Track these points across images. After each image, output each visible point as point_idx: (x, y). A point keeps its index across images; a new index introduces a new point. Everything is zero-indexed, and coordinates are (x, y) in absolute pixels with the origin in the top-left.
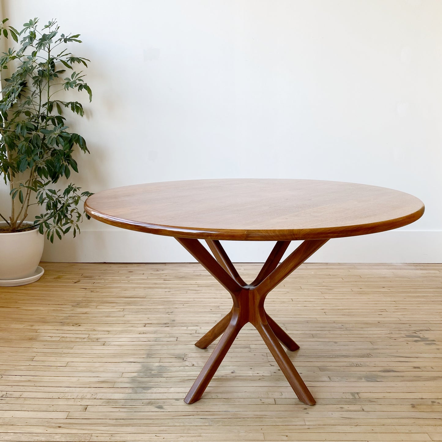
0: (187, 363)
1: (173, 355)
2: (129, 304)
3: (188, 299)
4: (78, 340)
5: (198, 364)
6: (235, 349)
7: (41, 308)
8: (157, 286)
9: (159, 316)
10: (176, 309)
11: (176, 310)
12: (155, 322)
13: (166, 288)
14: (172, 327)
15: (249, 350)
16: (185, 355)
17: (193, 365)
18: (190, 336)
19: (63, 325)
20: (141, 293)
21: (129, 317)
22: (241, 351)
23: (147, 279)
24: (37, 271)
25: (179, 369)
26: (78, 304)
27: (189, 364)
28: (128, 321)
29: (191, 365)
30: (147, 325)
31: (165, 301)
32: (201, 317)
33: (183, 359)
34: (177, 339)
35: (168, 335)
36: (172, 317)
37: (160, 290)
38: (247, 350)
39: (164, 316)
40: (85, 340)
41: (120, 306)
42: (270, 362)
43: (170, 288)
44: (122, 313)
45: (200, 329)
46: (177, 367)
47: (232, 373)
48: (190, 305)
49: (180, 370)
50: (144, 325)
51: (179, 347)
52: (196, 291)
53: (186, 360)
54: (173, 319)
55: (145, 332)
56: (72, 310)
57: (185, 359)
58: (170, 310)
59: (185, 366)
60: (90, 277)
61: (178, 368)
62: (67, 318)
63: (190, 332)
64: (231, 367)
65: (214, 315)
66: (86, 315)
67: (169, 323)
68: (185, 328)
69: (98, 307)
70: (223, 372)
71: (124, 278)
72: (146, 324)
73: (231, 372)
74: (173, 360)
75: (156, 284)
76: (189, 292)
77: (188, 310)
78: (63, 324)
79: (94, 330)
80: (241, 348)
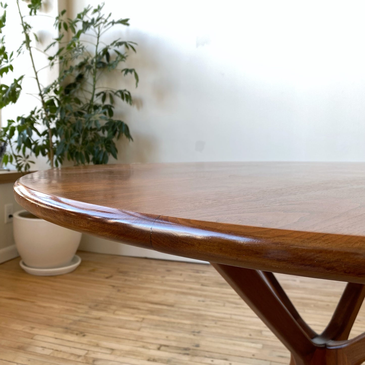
2: (152, 312)
4: (72, 358)
7: (56, 306)
8: (192, 291)
9: (181, 335)
11: (206, 329)
12: (174, 344)
13: (201, 296)
14: (193, 356)
19: (66, 332)
20: (171, 298)
21: (145, 333)
23: (184, 282)
24: (74, 261)
26: (97, 306)
28: (142, 338)
30: (162, 348)
31: (194, 314)
32: (234, 344)
36: (197, 339)
37: (193, 298)
39: (187, 336)
40: (80, 360)
41: (142, 314)
43: (205, 296)
44: (139, 325)
48: (224, 323)
50: (159, 346)
54: (196, 342)
55: (156, 358)
56: (87, 313)
58: (196, 329)
60: (124, 273)
62: (75, 322)
65: (253, 345)
66: (98, 322)
67: (190, 349)
69: (117, 312)
71: (159, 277)
72: (161, 346)
76: (227, 304)
77: (220, 331)
78: (67, 330)
79: (97, 345)
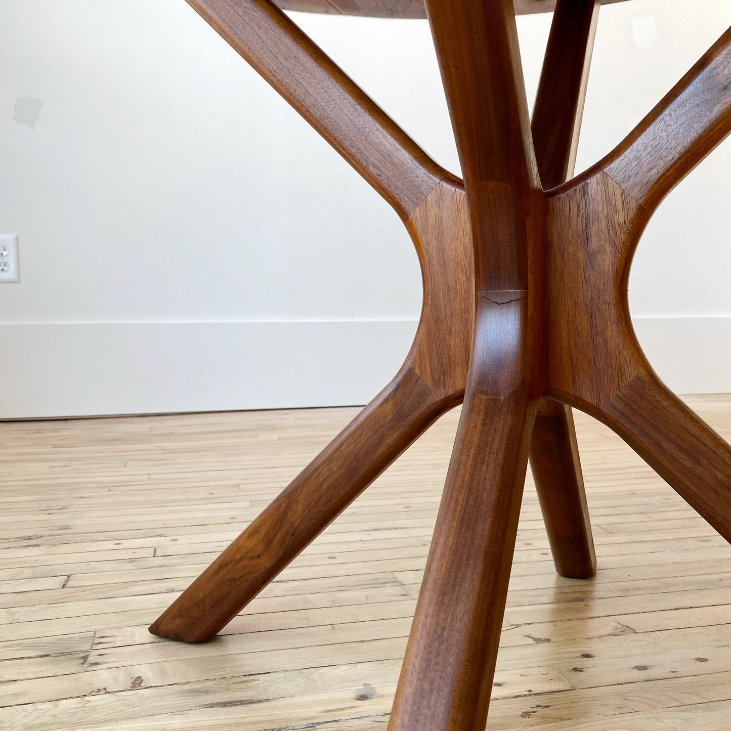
0: (101, 677)
1: (33, 647)
3: (129, 478)
5: (163, 673)
6: (335, 594)
10: (82, 499)
11: (81, 502)
13: (55, 460)
14: (55, 545)
15: (399, 590)
16: (97, 639)
17: (137, 683)
18: (129, 566)
22: (367, 597)
25: (53, 712)
27: (116, 679)
29: (124, 680)
31: (42, 486)
33: (85, 658)
34: (67, 581)
35: (28, 572)
36: (58, 519)
37: (36, 464)
38: (389, 590)
42: (517, 626)
43: (69, 459)
45: (173, 543)
46: (39, 706)
47: (363, 697)
48: (136, 488)
49: (55, 716)
51: (72, 608)
52: (156, 461)
53: (101, 659)
54: (60, 523)
57: (91, 659)
58: (54, 505)
59: (91, 694)
61: (46, 706)
63: (129, 555)
64: (342, 668)
65: (224, 505)
67: (41, 537)
68: (110, 545)
70: (310, 698)
73: (353, 695)
74: (29, 669)
75: (24, 454)
76: (132, 463)
77: (124, 499)
80: (362, 586)
